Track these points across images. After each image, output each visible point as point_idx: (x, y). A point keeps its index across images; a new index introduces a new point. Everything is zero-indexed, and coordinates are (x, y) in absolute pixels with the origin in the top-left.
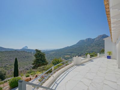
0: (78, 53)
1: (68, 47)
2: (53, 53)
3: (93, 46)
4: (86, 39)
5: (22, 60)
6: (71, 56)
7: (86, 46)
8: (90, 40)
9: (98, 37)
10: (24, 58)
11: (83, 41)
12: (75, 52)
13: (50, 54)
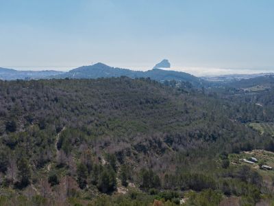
2: (262, 88)
5: (133, 112)
10: (141, 103)
13: (247, 92)
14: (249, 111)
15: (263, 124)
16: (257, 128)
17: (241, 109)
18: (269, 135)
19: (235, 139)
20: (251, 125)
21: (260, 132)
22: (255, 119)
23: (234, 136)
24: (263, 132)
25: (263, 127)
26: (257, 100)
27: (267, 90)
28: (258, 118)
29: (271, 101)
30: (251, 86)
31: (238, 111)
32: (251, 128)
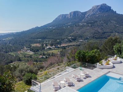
0: (56, 38)
1: (37, 28)
2: (10, 38)
3: (83, 26)
4: (71, 13)
6: (43, 45)
7: (69, 25)
8: (78, 15)
9: (93, 10)
11: (65, 17)
12: (49, 37)
13: (4, 40)
14: (8, 48)
15: (14, 52)
16: (12, 54)
17: (4, 47)
18: (17, 56)
19: (5, 60)
20: (9, 53)
21: (13, 56)
22: (11, 51)
23: (4, 59)
24: (14, 55)
25: (14, 53)
26: (9, 43)
27: (13, 39)
28: (12, 50)
29: (15, 43)
30: (6, 38)
31: (3, 49)
32: (10, 54)
